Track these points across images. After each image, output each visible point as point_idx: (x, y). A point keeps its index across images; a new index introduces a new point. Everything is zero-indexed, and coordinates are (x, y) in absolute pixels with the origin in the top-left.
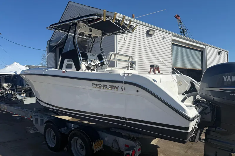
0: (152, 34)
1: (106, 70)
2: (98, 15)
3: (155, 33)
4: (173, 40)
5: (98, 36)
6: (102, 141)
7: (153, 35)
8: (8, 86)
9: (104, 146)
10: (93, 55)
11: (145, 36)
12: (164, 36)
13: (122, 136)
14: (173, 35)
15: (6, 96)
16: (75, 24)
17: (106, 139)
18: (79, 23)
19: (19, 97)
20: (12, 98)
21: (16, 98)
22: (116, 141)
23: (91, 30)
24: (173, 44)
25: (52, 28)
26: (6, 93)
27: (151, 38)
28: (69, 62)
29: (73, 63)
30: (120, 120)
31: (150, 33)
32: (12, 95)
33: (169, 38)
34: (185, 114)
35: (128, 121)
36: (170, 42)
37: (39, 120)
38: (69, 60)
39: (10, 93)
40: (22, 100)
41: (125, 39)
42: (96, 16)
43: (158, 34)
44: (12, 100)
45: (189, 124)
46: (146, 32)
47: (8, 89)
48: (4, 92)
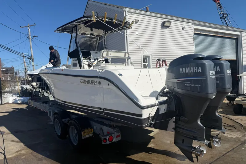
0: (168, 26)
1: (99, 66)
2: (88, 17)
3: (171, 24)
4: (195, 29)
5: (101, 35)
6: (92, 129)
7: (170, 26)
8: (37, 84)
9: (94, 133)
10: (96, 53)
11: (161, 28)
12: (184, 26)
13: (106, 125)
14: (195, 24)
15: (35, 93)
16: (76, 26)
17: (95, 127)
18: (79, 24)
19: (46, 94)
20: (40, 95)
21: (43, 95)
22: (101, 129)
23: (92, 30)
24: (195, 34)
25: (60, 30)
26: (35, 90)
27: (167, 29)
28: (75, 61)
29: (77, 61)
30: (100, 110)
31: (165, 25)
32: (40, 92)
33: (190, 27)
34: (138, 103)
35: (105, 111)
36: (192, 32)
37: (51, 113)
38: (75, 59)
39: (38, 90)
40: (48, 96)
41: (137, 33)
42: (86, 18)
43: (176, 25)
44: (40, 96)
45: (141, 112)
46: (161, 24)
47: (36, 87)
48: (33, 90)
